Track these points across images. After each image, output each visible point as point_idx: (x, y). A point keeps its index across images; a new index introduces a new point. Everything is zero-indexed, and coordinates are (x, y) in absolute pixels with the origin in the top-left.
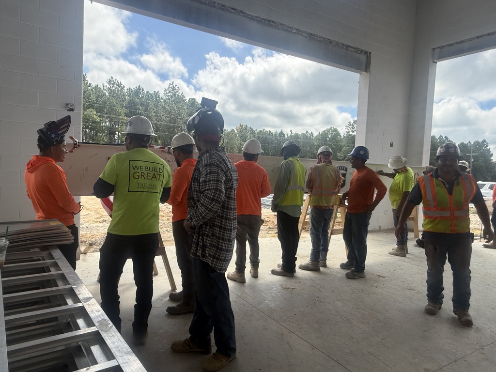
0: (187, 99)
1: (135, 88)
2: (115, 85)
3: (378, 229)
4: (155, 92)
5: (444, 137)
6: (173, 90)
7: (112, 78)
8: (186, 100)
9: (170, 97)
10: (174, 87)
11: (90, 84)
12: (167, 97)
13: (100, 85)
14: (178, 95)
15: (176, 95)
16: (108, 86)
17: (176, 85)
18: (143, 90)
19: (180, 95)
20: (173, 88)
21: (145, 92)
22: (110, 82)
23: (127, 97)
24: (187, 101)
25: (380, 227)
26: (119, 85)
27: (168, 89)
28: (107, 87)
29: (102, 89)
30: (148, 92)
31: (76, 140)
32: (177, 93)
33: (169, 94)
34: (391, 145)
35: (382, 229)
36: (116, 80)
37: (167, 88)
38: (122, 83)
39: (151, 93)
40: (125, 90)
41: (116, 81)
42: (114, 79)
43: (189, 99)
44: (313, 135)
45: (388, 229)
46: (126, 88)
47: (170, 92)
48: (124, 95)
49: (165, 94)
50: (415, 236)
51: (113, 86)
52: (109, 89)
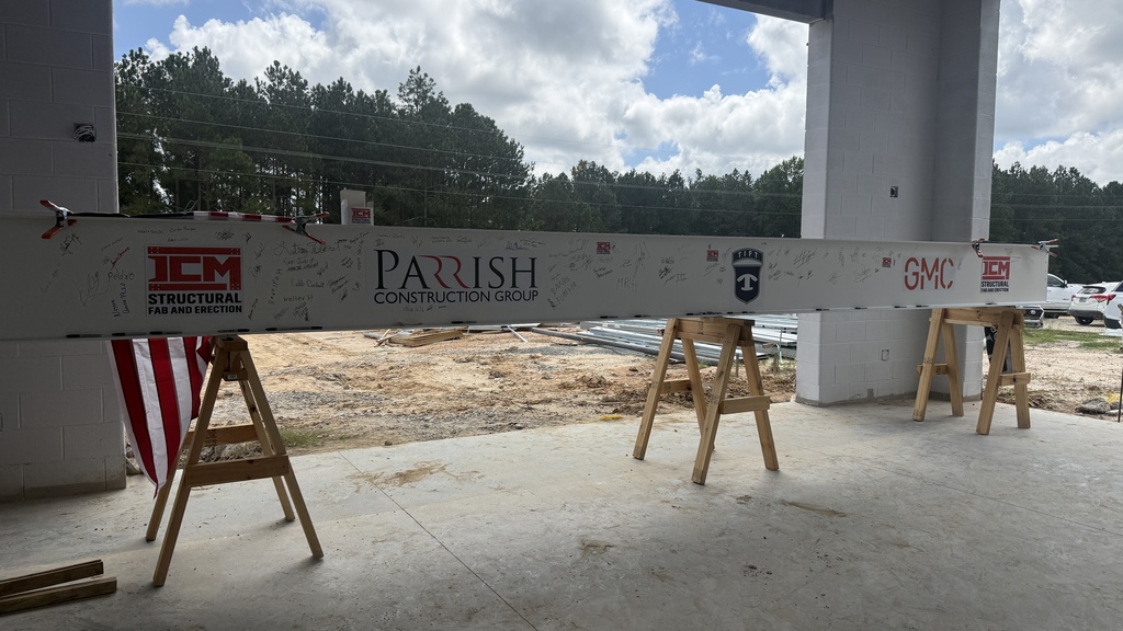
0: (452, 106)
1: (331, 85)
2: (285, 81)
3: (866, 396)
4: (378, 92)
5: (1068, 170)
6: (419, 86)
7: (277, 63)
8: (449, 109)
9: (412, 104)
10: (421, 80)
11: (228, 80)
12: (406, 103)
13: (251, 83)
14: (431, 98)
15: (426, 97)
16: (269, 83)
17: (426, 75)
18: (350, 89)
19: (435, 97)
20: (420, 82)
21: (356, 94)
22: (271, 72)
23: (313, 107)
24: (453, 110)
25: (871, 392)
26: (295, 78)
27: (409, 82)
28: (267, 86)
29: (256, 91)
30: (360, 93)
31: (62, 209)
32: (429, 94)
33: (411, 97)
34: (894, 193)
35: (875, 396)
36: (286, 68)
37: (404, 83)
38: (301, 74)
39: (369, 95)
40: (308, 91)
41: (287, 72)
42: (281, 66)
43: (458, 107)
44: (749, 178)
45: (892, 395)
46: (310, 86)
47: (412, 91)
48: (307, 101)
49: (401, 96)
50: (953, 412)
51: (280, 83)
52: (271, 89)
